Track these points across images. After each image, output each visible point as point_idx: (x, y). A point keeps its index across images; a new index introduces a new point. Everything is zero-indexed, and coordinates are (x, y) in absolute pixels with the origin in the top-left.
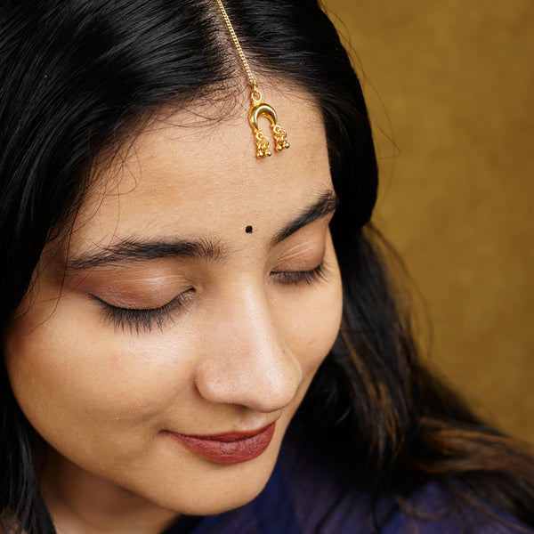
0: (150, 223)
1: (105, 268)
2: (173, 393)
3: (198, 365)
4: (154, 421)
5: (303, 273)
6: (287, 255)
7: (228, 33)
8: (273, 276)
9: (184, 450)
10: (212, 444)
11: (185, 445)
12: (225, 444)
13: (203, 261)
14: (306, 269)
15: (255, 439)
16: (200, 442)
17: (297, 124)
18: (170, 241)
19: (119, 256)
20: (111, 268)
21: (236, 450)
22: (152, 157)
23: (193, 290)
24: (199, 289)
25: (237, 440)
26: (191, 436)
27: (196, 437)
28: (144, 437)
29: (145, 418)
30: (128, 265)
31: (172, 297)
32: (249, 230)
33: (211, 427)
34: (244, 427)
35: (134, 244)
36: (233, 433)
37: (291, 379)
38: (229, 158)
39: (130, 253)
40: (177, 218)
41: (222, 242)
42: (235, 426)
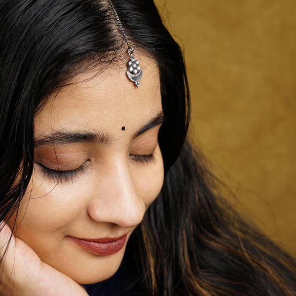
0: (72, 123)
1: (46, 147)
3: (90, 201)
5: (144, 156)
6: (139, 145)
9: (78, 247)
10: (97, 245)
11: (79, 244)
12: (101, 244)
14: (146, 154)
15: (117, 242)
18: (82, 133)
19: (54, 141)
20: (49, 147)
21: (108, 248)
23: (89, 160)
24: (93, 160)
25: (108, 242)
26: (82, 239)
29: (59, 229)
32: (123, 128)
33: (94, 234)
34: (112, 236)
35: (63, 134)
36: (107, 238)
38: (116, 90)
40: (87, 120)
41: (109, 135)
42: (108, 235)
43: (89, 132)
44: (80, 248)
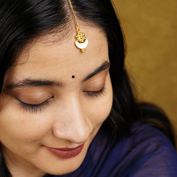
0: (36, 73)
1: (20, 88)
2: (45, 133)
3: (54, 124)
4: (38, 142)
7: (69, 4)
8: (84, 93)
9: (49, 152)
10: (59, 151)
12: (64, 152)
13: (56, 88)
16: (55, 150)
17: (93, 38)
18: (43, 80)
19: (24, 85)
20: (22, 88)
21: (68, 154)
22: (37, 50)
23: (53, 97)
24: (55, 97)
25: (68, 151)
27: (53, 148)
28: (35, 147)
29: (35, 141)
30: (28, 88)
31: (45, 100)
32: (73, 77)
33: (58, 146)
34: (71, 147)
35: (30, 81)
37: (87, 132)
39: (28, 84)
40: (46, 72)
41: (63, 81)
42: (67, 146)
43: (47, 80)
44: (50, 153)
